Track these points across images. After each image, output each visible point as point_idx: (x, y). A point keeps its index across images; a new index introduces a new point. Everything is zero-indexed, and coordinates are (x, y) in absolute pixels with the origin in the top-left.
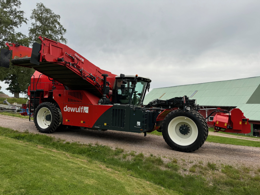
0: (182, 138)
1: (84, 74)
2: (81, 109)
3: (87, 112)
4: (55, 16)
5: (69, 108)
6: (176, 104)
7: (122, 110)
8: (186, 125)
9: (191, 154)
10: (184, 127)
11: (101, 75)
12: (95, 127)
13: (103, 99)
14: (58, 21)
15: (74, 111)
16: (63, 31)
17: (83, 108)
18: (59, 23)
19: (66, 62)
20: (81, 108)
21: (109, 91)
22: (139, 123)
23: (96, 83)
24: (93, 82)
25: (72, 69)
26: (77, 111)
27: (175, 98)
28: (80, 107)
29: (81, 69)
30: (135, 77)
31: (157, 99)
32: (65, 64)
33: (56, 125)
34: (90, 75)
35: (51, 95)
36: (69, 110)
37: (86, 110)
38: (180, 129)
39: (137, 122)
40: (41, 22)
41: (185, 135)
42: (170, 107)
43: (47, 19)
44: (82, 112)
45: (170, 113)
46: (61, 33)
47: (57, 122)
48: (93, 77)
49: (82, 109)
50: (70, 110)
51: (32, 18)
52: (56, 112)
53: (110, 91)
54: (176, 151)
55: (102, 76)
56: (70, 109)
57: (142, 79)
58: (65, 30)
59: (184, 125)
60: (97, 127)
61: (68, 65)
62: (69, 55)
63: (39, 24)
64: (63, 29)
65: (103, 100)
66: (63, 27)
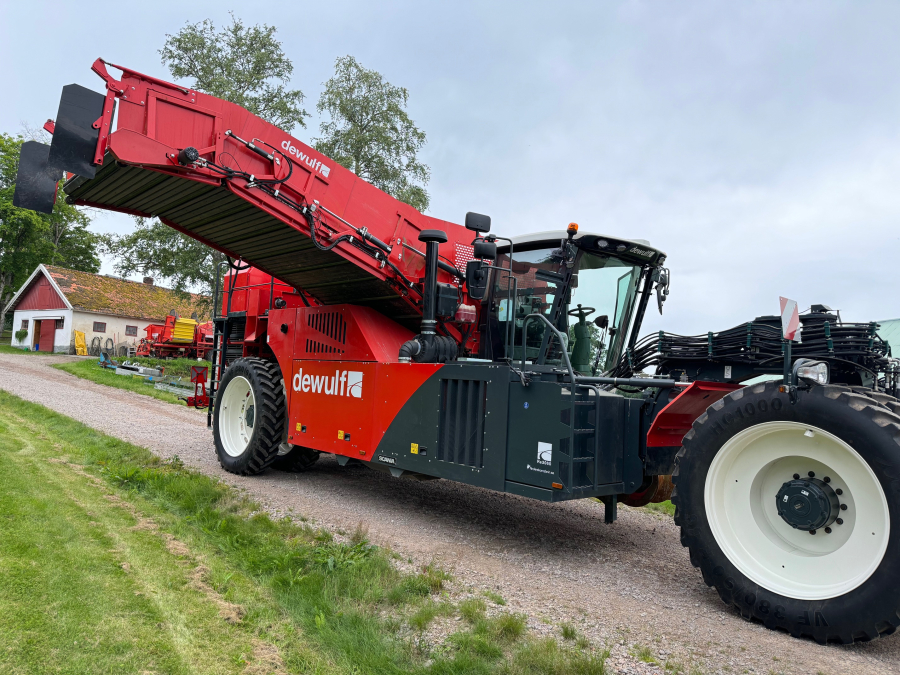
0: (795, 549)
1: (323, 228)
2: (340, 383)
3: (357, 393)
4: (390, 94)
5: (306, 380)
6: (758, 357)
7: (477, 383)
8: (820, 476)
9: (847, 654)
10: (806, 487)
12: (381, 459)
13: (423, 338)
14: (402, 108)
15: (319, 391)
16: (415, 140)
17: (346, 376)
18: (403, 117)
19: (229, 174)
20: (340, 375)
21: (458, 309)
22: (545, 451)
23: (390, 272)
24: (374, 263)
25: (261, 201)
26: (329, 388)
27: (759, 321)
28: (337, 372)
29: (308, 207)
30: (566, 236)
31: (661, 333)
32: (224, 180)
33: (270, 444)
34: (360, 234)
36: (306, 386)
37: (354, 382)
38: (779, 498)
39: (540, 443)
40: (351, 118)
41: (813, 532)
42: (728, 375)
43: (366, 106)
44: (342, 394)
45: (719, 404)
46: (409, 148)
47: (273, 433)
48: (372, 241)
49: (343, 379)
50: (310, 386)
51: (321, 106)
52: (269, 393)
53: (463, 306)
54: (751, 626)
55: (422, 239)
56: (308, 383)
57: (602, 244)
58: (421, 136)
59: (811, 474)
60: (387, 460)
61: (241, 183)
62: (247, 146)
63: (343, 125)
64: (415, 132)
65: (424, 345)
66: (416, 125)
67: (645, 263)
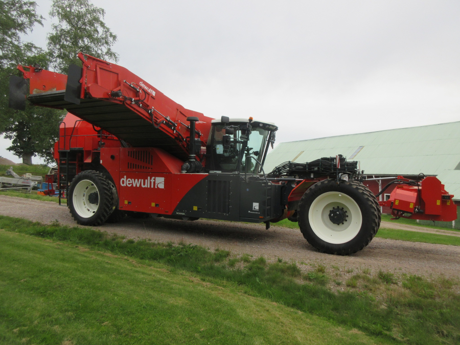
0: (333, 230)
1: (155, 119)
2: (151, 182)
3: (162, 186)
4: (94, 11)
5: (129, 181)
6: (323, 171)
7: (225, 182)
8: (340, 208)
9: (350, 257)
10: (338, 211)
11: (186, 119)
12: (177, 213)
13: (190, 163)
14: (101, 19)
15: (138, 186)
16: (111, 39)
17: (155, 179)
18: (102, 25)
19: (125, 98)
20: (151, 179)
21: (200, 149)
22: (256, 206)
23: (177, 135)
24: (171, 132)
26: (144, 184)
27: (322, 159)
28: (149, 178)
29: (151, 110)
30: (248, 121)
31: (289, 162)
32: (123, 101)
33: (108, 211)
34: (167, 120)
35: (96, 157)
36: (129, 184)
37: (160, 182)
38: (330, 215)
39: (254, 203)
40: (70, 22)
41: (338, 224)
42: (312, 176)
43: (80, 16)
44: (152, 187)
45: (313, 187)
46: (107, 43)
47: (109, 205)
48: (171, 122)
49: (152, 181)
50: (132, 184)
51: (52, 14)
52: (106, 187)
53: (202, 148)
54: (323, 254)
55: (188, 120)
56: (131, 182)
57: (261, 125)
58: (114, 37)
59: (338, 207)
60: (181, 214)
61: (128, 102)
62: (130, 86)
63: (65, 26)
64: (111, 35)
65: (191, 166)
66: (111, 31)
67: (269, 130)
